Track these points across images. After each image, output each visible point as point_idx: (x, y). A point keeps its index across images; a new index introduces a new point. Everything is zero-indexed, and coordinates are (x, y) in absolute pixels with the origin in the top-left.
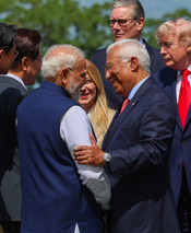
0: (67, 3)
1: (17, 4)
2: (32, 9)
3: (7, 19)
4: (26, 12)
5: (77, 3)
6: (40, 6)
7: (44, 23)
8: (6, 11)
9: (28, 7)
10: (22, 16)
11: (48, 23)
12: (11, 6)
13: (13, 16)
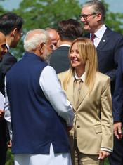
0: (71, 2)
1: (38, 2)
2: (48, 6)
3: (31, 12)
4: (44, 7)
5: (77, 2)
6: (53, 3)
7: (55, 15)
8: (31, 6)
9: (45, 4)
10: (41, 10)
11: (57, 15)
12: (34, 3)
13: (35, 10)
